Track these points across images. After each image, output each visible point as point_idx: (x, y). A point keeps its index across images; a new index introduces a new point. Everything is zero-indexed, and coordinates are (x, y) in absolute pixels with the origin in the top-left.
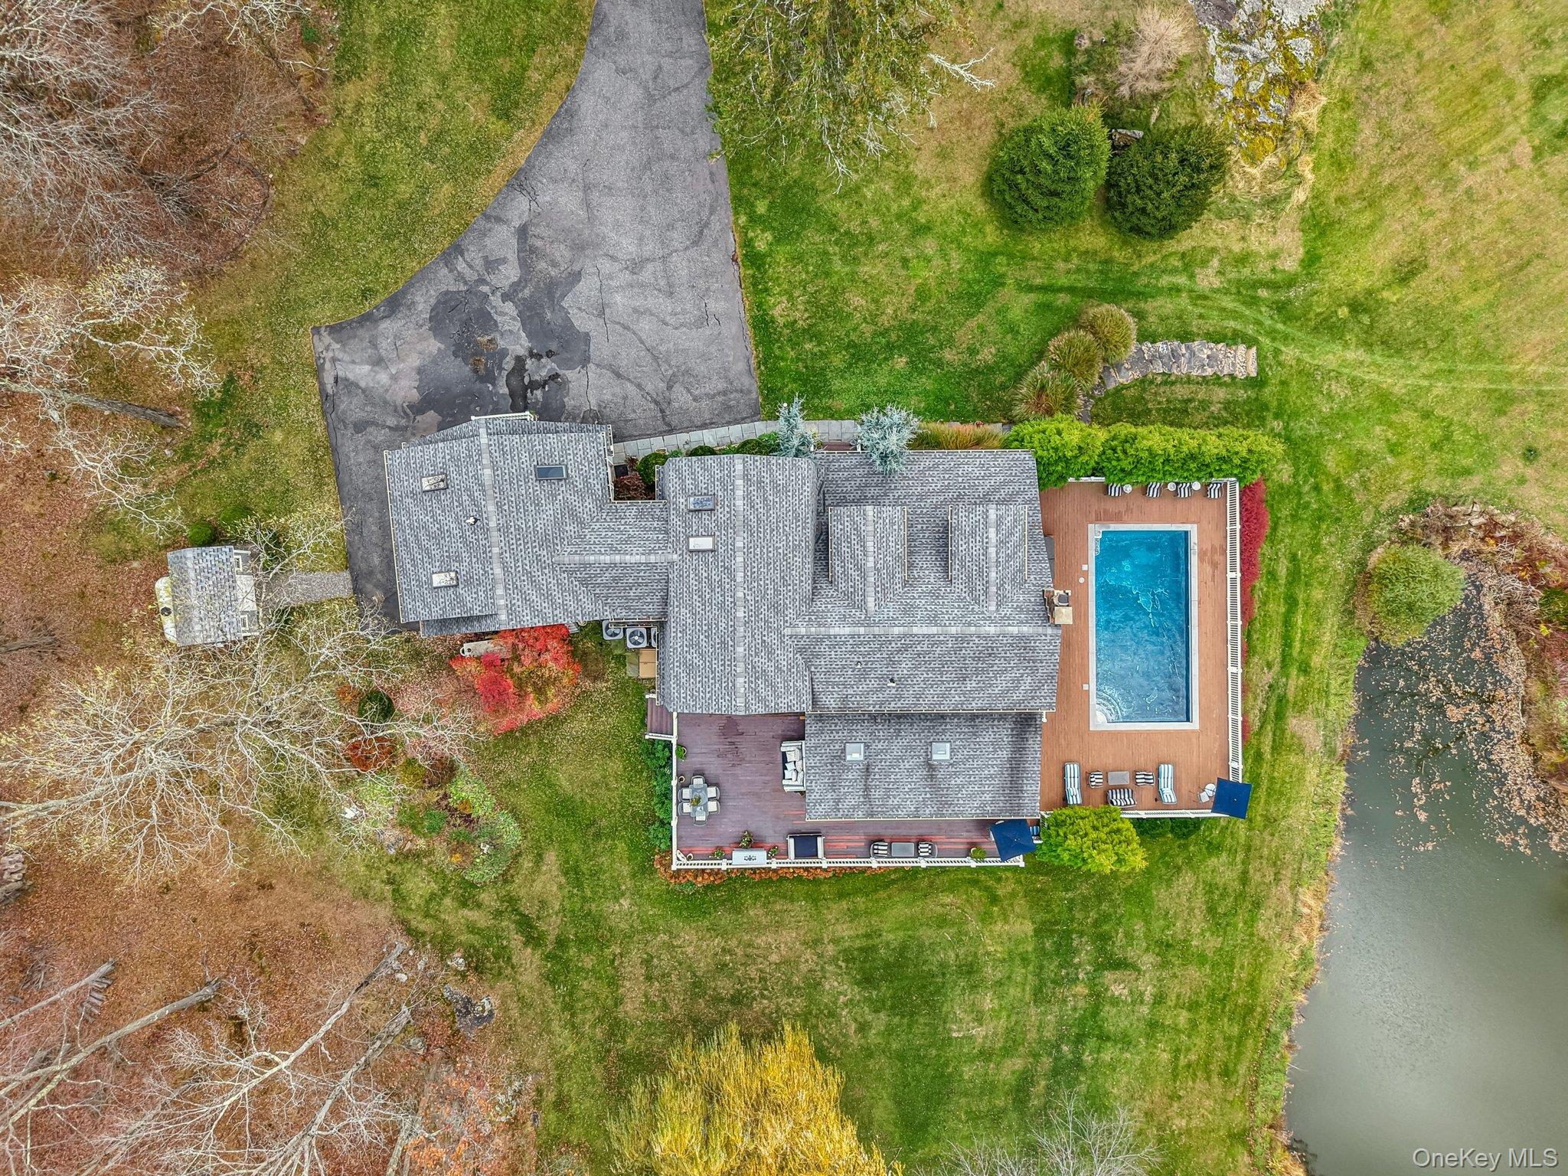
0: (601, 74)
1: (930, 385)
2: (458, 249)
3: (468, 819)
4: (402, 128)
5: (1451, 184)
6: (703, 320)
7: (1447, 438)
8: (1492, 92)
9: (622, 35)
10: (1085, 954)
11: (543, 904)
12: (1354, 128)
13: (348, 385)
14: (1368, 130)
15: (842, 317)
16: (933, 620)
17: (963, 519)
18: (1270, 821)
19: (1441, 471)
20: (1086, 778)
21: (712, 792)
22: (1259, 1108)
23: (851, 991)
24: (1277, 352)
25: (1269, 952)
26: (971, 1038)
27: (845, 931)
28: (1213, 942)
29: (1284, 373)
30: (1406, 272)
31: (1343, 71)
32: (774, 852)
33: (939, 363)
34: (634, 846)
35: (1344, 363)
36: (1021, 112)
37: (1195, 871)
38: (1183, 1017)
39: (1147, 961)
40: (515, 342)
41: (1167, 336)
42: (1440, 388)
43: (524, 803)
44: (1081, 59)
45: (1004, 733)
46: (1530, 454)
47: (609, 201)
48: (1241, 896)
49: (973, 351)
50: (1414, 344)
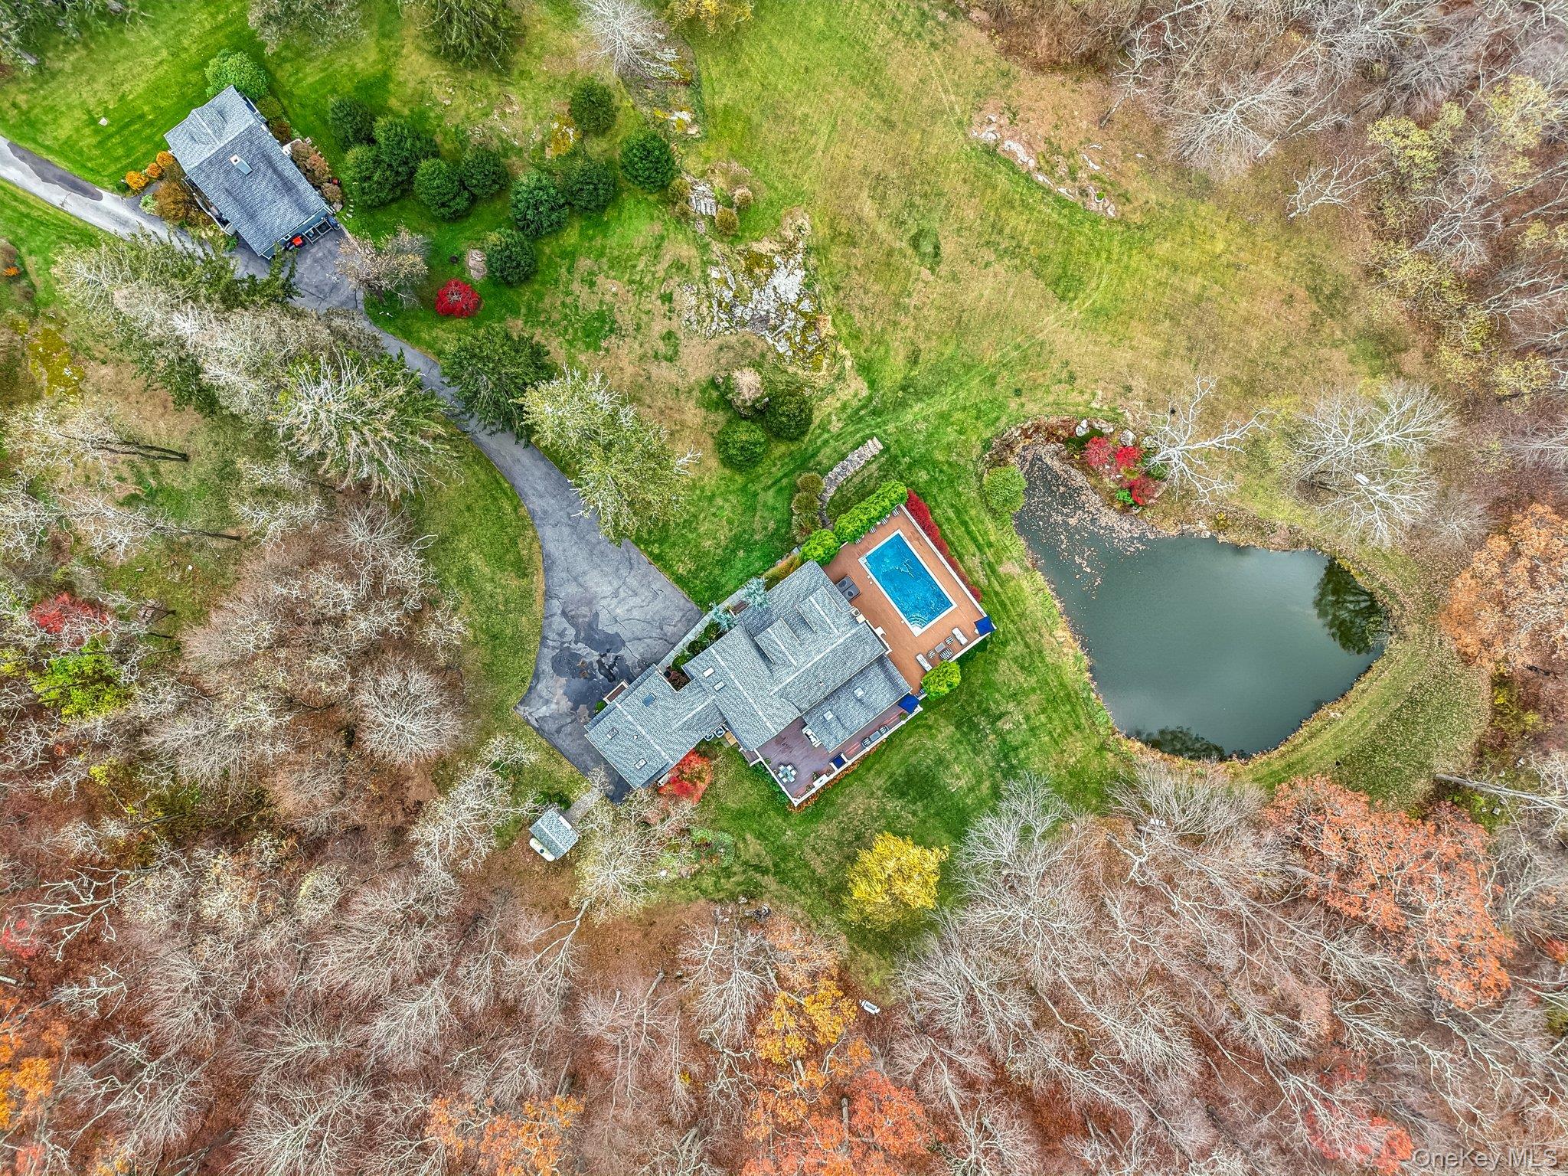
0: (548, 533)
1: (758, 554)
2: (544, 638)
3: (707, 845)
4: (490, 610)
5: (906, 309)
6: (655, 596)
7: (979, 411)
8: (896, 258)
9: (545, 512)
10: (983, 722)
11: (758, 856)
12: (851, 317)
13: (543, 719)
14: (858, 316)
15: (706, 554)
16: (819, 652)
17: (804, 608)
18: (1021, 615)
19: (987, 427)
20: (927, 657)
21: (789, 768)
22: (1101, 730)
23: (900, 803)
24: (885, 431)
25: (1059, 667)
26: (960, 787)
27: (880, 782)
28: (1033, 680)
29: (893, 438)
30: (914, 358)
31: (829, 298)
32: (830, 772)
33: (756, 543)
34: (776, 810)
35: (915, 415)
36: (715, 423)
37: (1004, 657)
38: (1043, 718)
39: (1011, 707)
40: (593, 656)
41: (836, 463)
42: (962, 394)
43: (724, 824)
44: (723, 388)
45: (877, 669)
46: (1018, 392)
47: (587, 578)
48: (1031, 653)
49: (765, 528)
50: (939, 385)
